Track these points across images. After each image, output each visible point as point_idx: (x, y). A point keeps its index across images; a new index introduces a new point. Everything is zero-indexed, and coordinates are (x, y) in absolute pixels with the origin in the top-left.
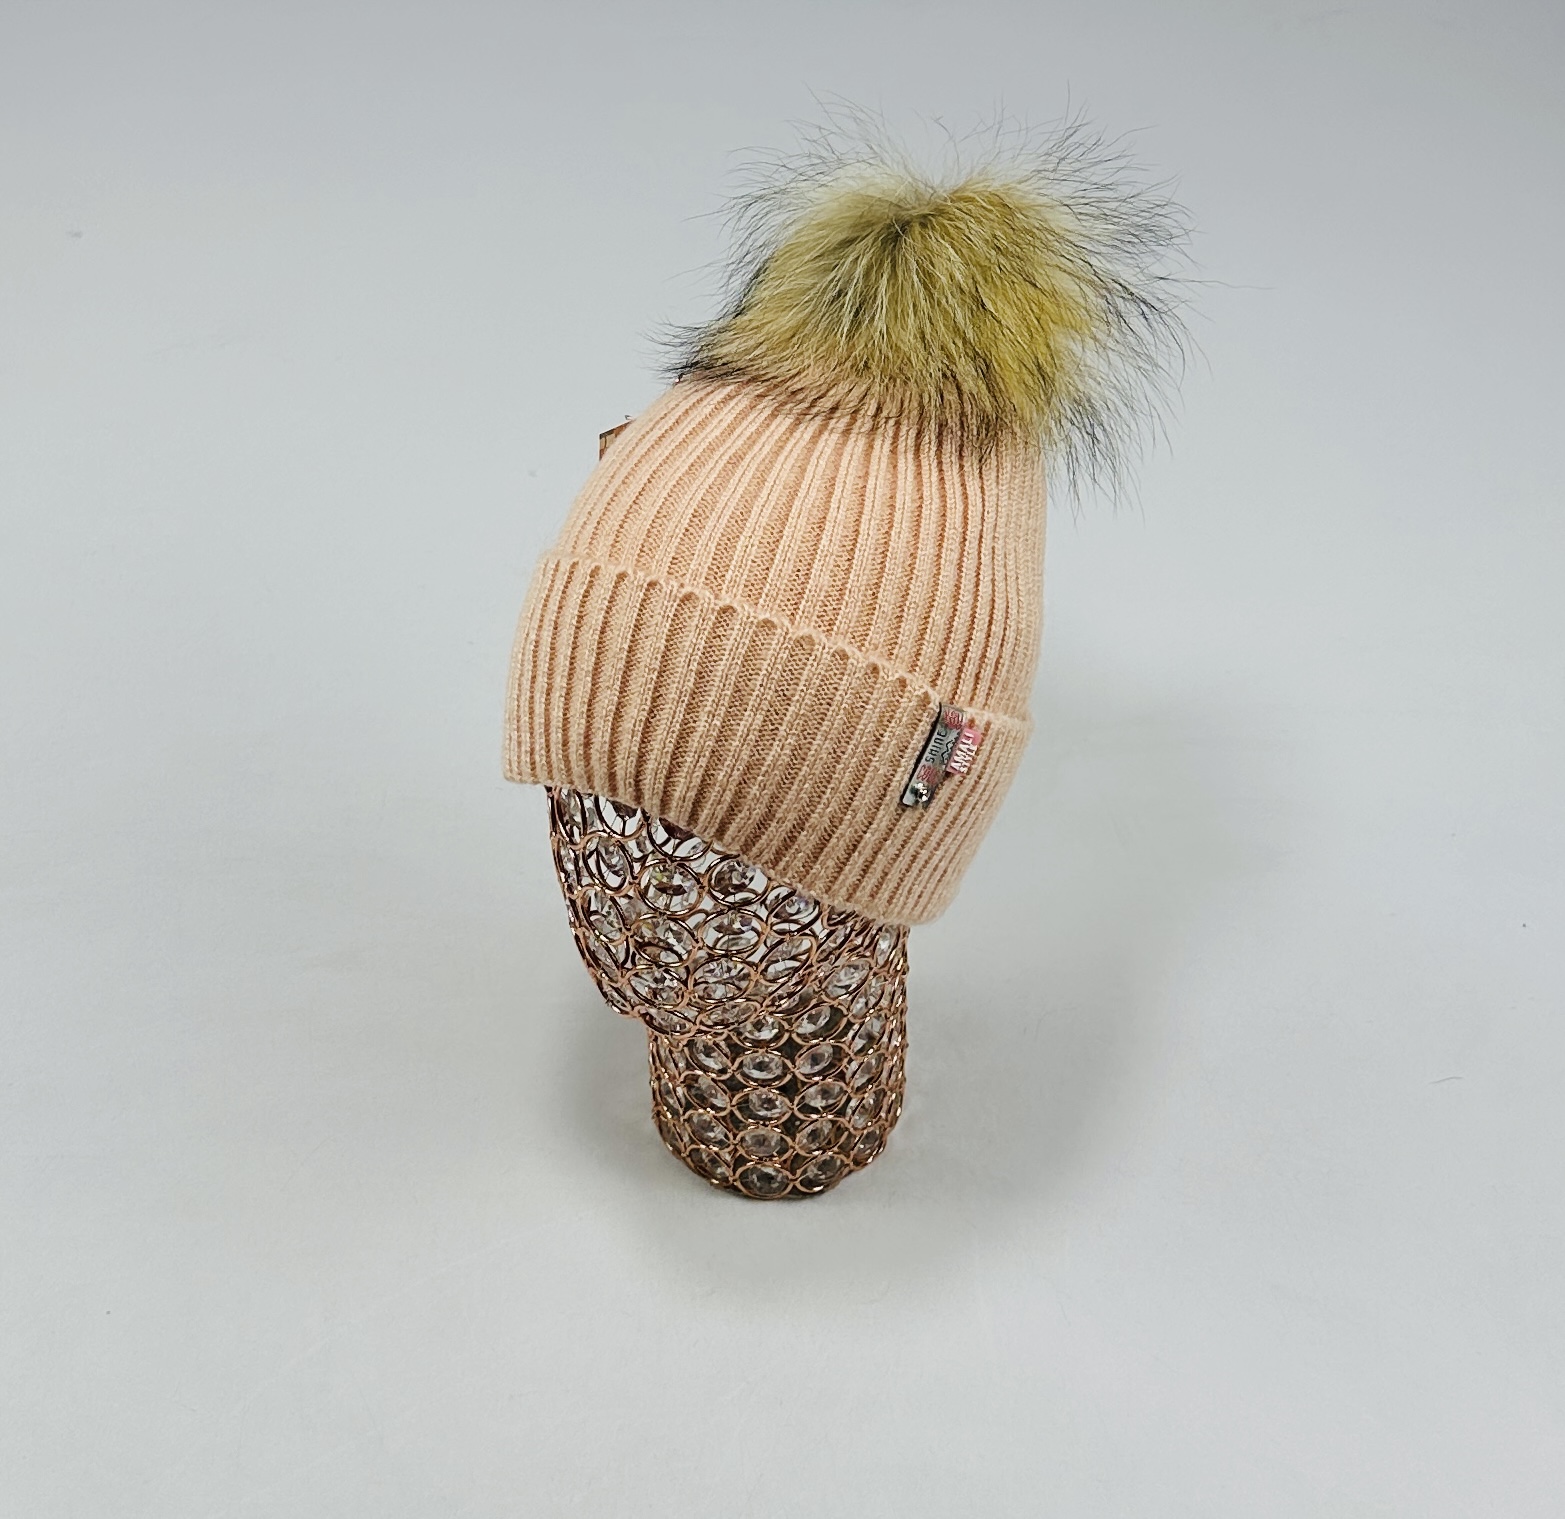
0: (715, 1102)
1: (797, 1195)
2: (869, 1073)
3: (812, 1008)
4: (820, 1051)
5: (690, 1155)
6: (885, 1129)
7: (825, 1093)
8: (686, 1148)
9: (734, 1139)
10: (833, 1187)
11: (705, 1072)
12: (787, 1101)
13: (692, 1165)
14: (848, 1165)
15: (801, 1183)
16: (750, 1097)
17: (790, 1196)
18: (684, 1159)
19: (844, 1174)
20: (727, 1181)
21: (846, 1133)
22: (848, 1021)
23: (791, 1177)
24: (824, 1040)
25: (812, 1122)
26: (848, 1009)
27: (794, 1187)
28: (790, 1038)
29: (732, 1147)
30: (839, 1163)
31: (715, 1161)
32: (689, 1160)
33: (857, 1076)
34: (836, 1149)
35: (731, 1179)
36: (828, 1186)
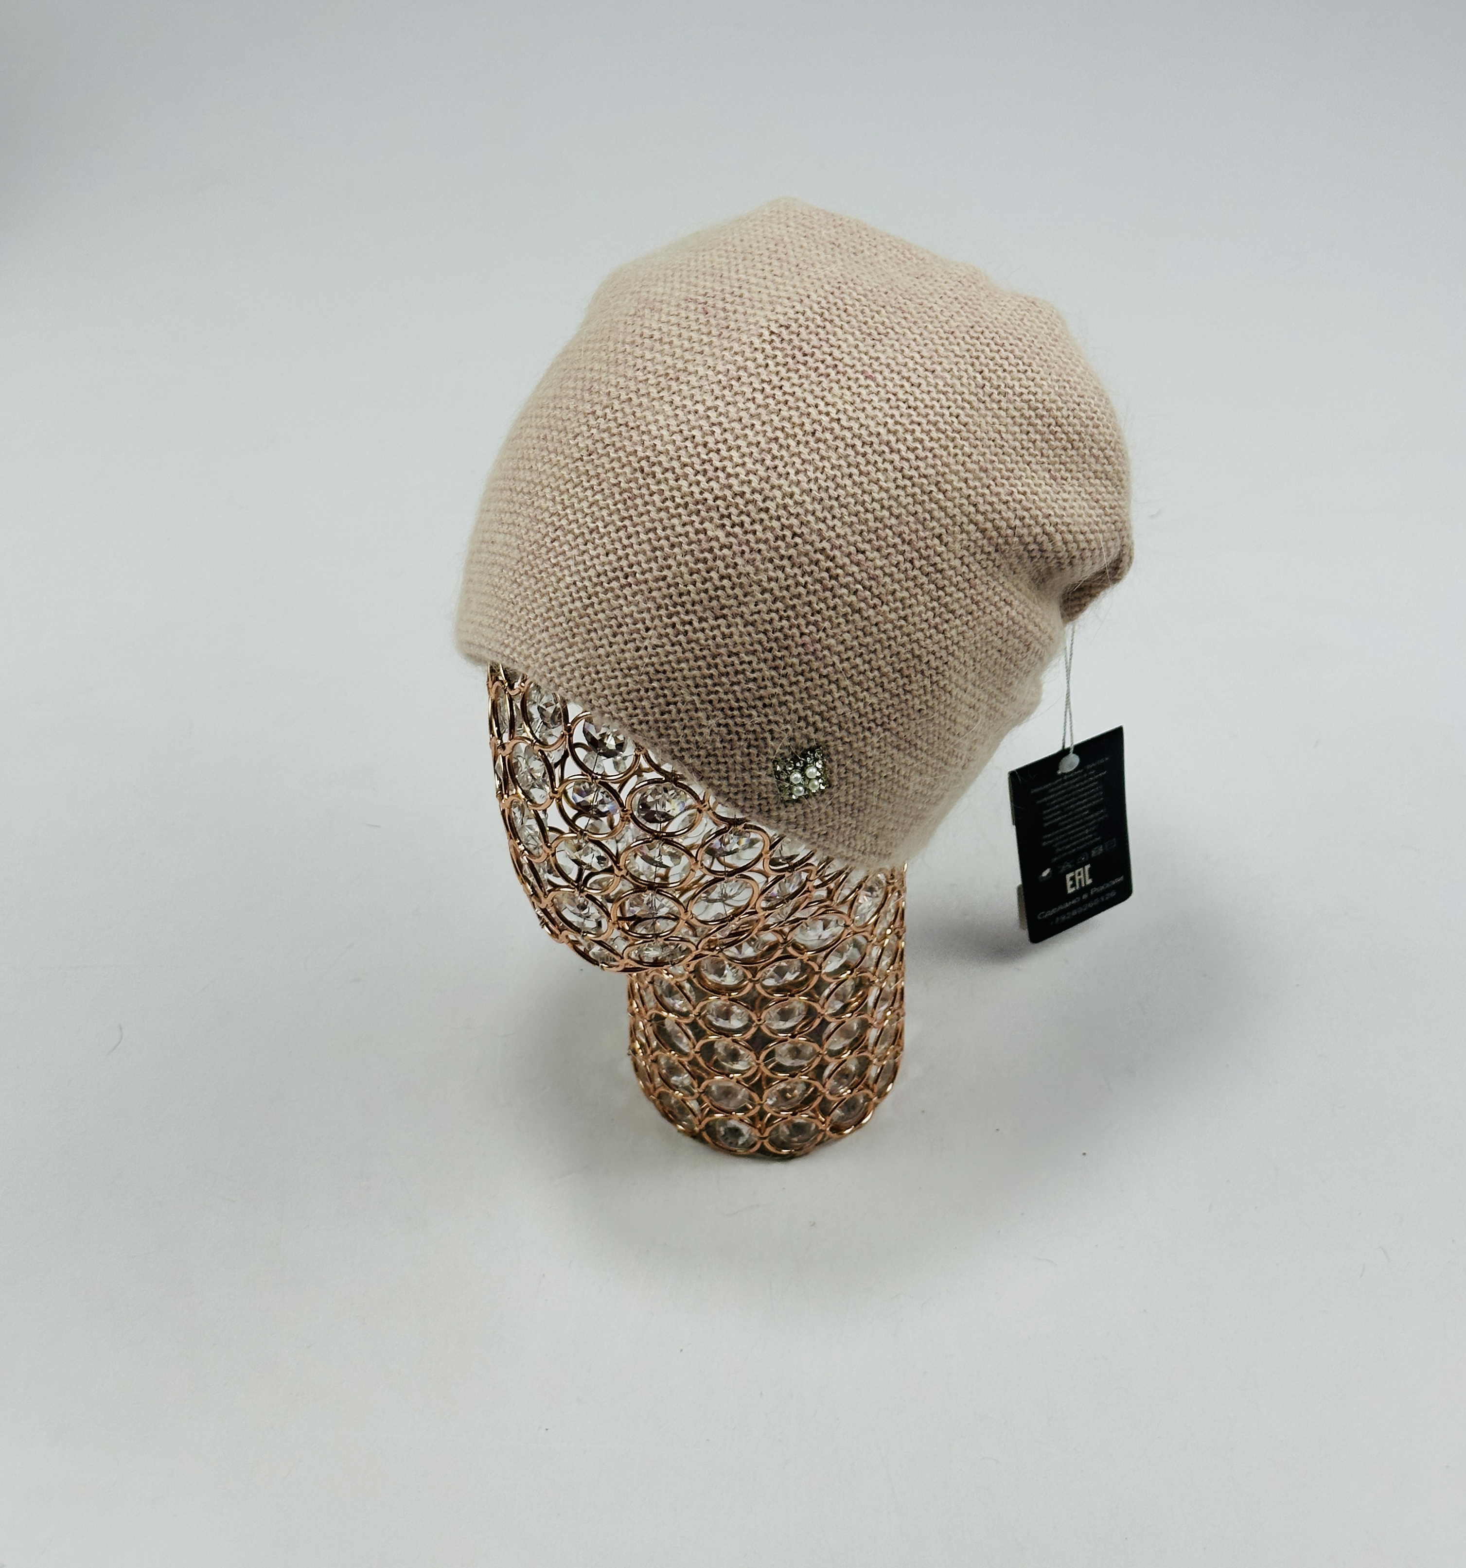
0: (682, 1046)
1: (764, 1155)
2: (849, 1038)
3: (779, 959)
4: (791, 1006)
5: (660, 1096)
6: (871, 1099)
7: (796, 1052)
8: (655, 1089)
9: (699, 1087)
10: (806, 1154)
11: (668, 1012)
12: (752, 1055)
13: (661, 1107)
14: (822, 1131)
15: (772, 1142)
16: (716, 1046)
17: (759, 1155)
18: (654, 1101)
19: (819, 1139)
20: (693, 1131)
21: (819, 1099)
22: (820, 977)
23: (759, 1135)
24: (792, 995)
25: (782, 1081)
26: (820, 968)
27: (762, 1144)
28: (754, 988)
29: (697, 1095)
30: (813, 1127)
31: (683, 1108)
32: (658, 1102)
33: (834, 1038)
34: (809, 1112)
35: (697, 1129)
36: (801, 1149)
